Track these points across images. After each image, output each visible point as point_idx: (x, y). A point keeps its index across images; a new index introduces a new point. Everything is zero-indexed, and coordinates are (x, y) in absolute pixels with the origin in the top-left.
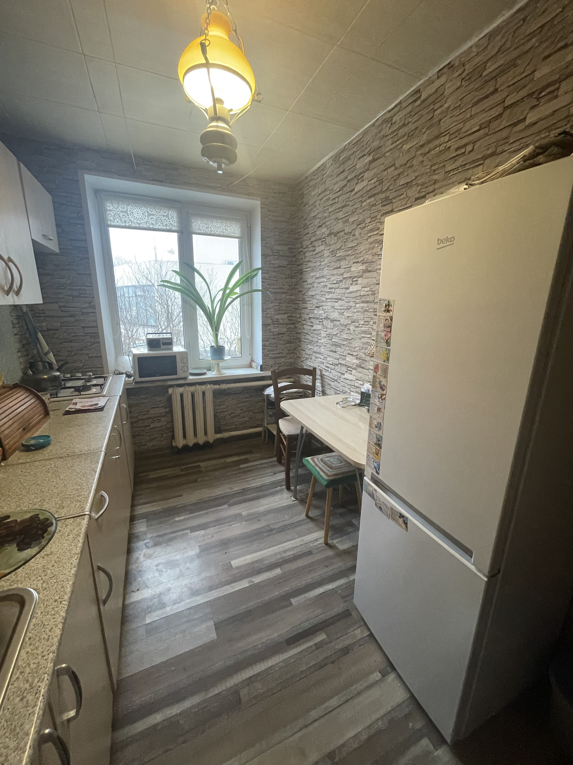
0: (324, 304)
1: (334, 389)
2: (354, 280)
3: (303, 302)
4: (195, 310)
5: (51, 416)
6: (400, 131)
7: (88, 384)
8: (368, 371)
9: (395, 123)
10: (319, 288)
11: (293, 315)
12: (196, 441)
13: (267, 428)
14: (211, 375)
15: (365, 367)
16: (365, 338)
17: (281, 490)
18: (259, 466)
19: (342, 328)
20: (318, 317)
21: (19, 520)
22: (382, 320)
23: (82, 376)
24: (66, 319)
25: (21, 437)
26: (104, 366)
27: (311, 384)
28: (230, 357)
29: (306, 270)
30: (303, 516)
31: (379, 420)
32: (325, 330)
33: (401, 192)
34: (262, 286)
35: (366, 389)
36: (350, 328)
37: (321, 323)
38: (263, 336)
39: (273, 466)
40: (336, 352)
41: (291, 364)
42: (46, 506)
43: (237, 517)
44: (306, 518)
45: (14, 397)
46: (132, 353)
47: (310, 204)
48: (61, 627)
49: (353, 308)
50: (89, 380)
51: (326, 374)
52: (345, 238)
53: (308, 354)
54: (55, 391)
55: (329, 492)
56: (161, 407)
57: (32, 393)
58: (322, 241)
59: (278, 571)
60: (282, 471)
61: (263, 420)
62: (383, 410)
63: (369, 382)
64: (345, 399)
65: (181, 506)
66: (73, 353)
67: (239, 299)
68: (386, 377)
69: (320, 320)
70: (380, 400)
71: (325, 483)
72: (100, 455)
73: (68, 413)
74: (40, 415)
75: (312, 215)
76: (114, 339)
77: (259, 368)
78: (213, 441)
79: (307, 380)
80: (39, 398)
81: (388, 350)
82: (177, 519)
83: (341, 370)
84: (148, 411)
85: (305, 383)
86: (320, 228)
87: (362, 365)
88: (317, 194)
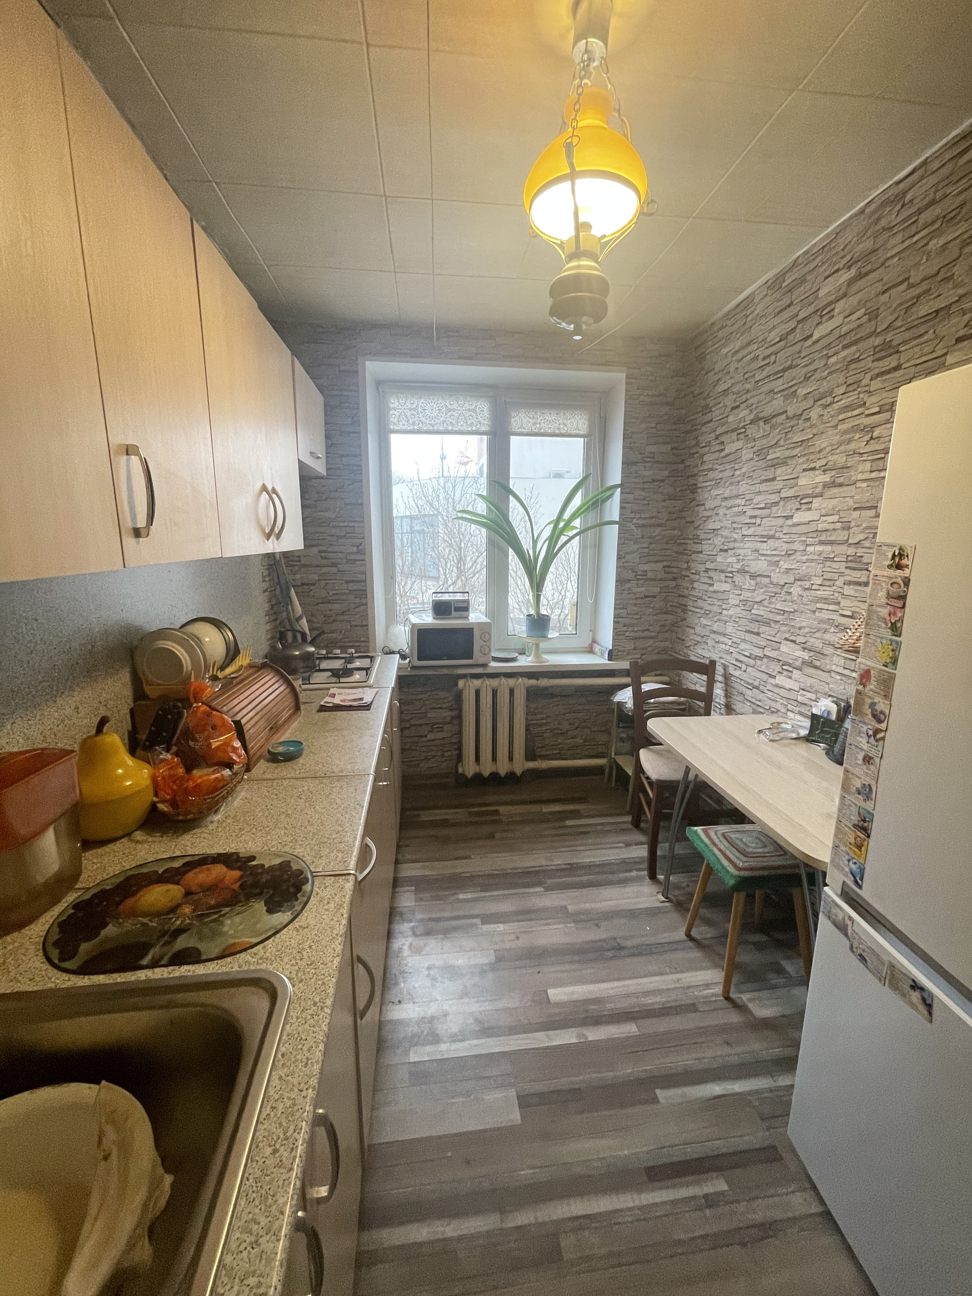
0: (737, 545)
1: (752, 702)
2: (803, 501)
3: (696, 541)
4: (506, 555)
5: (303, 712)
6: (923, 216)
7: (350, 666)
8: (826, 675)
9: (911, 201)
10: (728, 516)
11: (674, 564)
12: (494, 770)
13: (615, 761)
14: (525, 662)
15: (822, 667)
16: (823, 611)
17: (639, 879)
18: (599, 828)
19: (774, 590)
20: (724, 568)
21: (266, 866)
22: (884, 584)
23: (341, 653)
24: (325, 570)
25: (267, 740)
26: (370, 637)
27: (703, 690)
28: (557, 634)
29: (704, 484)
30: (681, 935)
31: (868, 779)
32: (737, 592)
33: (922, 330)
34: (620, 514)
35: (823, 709)
36: (792, 590)
37: (730, 580)
38: (616, 600)
39: (624, 830)
40: (758, 634)
41: (665, 651)
42: (298, 851)
43: (562, 913)
44: (685, 938)
45: (262, 682)
46: (410, 622)
47: (717, 370)
48: (323, 1049)
49: (799, 553)
50: (350, 660)
51: (737, 673)
52: (788, 425)
53: (699, 635)
54: (307, 674)
55: (738, 900)
56: (446, 708)
57: (283, 676)
58: (738, 434)
59: (630, 1029)
60: (641, 843)
61: (607, 745)
62: (877, 760)
63: (830, 696)
64: (775, 725)
65: (468, 875)
66: (331, 619)
67: (578, 537)
68: (887, 696)
69: (727, 574)
70: (872, 740)
71: (732, 882)
72: (368, 781)
73: (323, 709)
74: (290, 710)
75: (721, 388)
76: (386, 600)
77: (607, 655)
78: (521, 772)
79: (696, 682)
80: (290, 685)
81: (897, 642)
82: (461, 896)
83: (767, 667)
84: (426, 713)
85: (692, 687)
86: (735, 411)
87: (814, 661)
88: (733, 351)
